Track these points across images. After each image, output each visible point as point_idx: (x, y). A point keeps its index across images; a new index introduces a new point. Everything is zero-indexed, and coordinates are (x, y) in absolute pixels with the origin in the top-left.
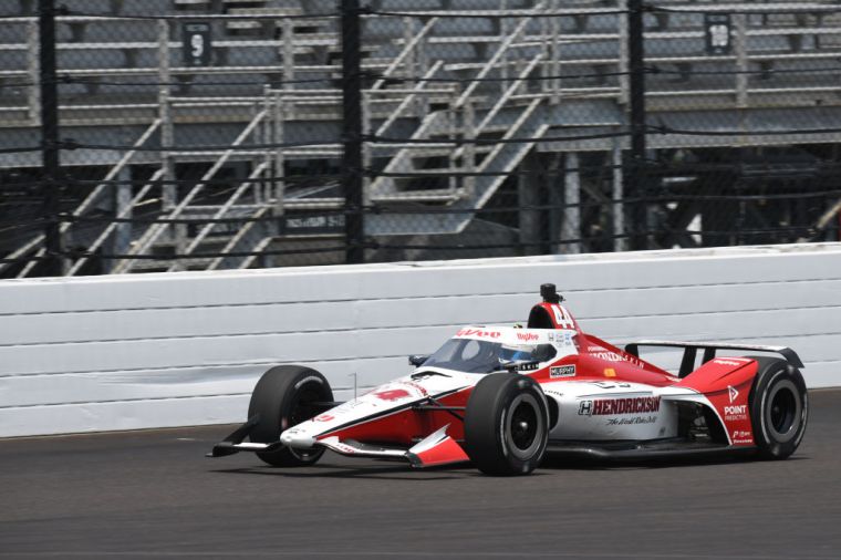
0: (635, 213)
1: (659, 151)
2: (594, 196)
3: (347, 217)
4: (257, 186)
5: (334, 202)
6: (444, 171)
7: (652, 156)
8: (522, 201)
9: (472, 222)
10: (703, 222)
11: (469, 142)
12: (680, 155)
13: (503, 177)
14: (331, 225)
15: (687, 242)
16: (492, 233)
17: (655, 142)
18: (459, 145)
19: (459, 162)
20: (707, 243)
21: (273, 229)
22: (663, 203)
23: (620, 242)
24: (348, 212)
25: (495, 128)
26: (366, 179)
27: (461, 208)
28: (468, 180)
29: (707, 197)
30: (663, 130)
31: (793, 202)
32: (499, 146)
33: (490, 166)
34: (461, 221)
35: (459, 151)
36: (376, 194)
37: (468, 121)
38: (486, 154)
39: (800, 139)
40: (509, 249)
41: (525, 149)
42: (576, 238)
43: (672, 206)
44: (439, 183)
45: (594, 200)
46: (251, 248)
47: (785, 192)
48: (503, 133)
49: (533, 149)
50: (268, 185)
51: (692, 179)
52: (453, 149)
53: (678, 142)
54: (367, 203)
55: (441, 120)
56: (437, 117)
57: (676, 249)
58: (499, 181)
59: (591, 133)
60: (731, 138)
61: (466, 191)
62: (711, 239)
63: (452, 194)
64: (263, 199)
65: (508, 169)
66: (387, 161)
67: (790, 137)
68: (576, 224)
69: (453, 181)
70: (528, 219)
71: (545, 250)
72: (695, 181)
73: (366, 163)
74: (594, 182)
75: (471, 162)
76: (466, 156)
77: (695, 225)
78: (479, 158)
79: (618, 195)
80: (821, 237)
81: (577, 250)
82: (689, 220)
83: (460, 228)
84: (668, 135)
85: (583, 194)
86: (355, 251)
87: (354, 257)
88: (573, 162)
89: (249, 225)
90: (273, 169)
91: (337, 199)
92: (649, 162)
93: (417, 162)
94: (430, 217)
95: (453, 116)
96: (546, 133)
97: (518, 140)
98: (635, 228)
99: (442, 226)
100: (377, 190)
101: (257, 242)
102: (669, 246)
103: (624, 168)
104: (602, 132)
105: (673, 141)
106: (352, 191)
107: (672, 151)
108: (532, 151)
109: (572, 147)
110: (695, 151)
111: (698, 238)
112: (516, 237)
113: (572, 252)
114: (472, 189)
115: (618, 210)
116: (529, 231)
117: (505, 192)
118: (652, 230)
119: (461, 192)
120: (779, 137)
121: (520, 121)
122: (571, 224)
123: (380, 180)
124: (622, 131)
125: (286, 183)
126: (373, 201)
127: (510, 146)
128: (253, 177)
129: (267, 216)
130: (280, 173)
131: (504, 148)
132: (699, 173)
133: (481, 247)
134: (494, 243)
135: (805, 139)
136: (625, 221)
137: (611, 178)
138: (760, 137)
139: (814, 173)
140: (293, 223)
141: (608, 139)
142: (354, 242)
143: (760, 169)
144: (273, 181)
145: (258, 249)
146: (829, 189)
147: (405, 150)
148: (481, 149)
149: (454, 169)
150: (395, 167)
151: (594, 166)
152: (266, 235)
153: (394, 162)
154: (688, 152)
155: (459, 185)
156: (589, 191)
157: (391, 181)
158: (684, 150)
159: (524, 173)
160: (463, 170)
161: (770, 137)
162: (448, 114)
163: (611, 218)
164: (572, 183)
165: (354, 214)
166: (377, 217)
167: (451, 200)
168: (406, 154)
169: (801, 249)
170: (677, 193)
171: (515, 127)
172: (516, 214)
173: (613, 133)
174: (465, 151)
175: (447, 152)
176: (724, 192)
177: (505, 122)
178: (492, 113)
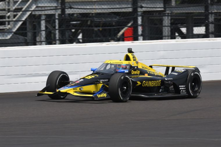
0: (62, 33)
1: (69, 14)
2: (50, 28)
6: (4, 20)
7: (67, 16)
8: (28, 29)
9: (13, 35)
10: (83, 36)
11: (12, 11)
12: (75, 15)
13: (22, 22)
15: (78, 42)
16: (19, 39)
17: (68, 11)
18: (9, 12)
19: (9, 17)
20: (84, 42)
22: (71, 30)
23: (58, 42)
25: (20, 7)
27: (9, 31)
28: (11, 23)
29: (84, 28)
30: (71, 8)
31: (110, 29)
32: (21, 12)
33: (18, 18)
34: (9, 35)
35: (9, 14)
37: (11, 5)
38: (17, 15)
39: (112, 11)
40: (24, 44)
41: (28, 13)
42: (44, 40)
43: (73, 30)
44: (3, 24)
45: (50, 29)
47: (108, 26)
48: (22, 8)
49: (31, 13)
51: (79, 22)
52: (7, 13)
53: (75, 11)
55: (3, 4)
56: (2, 4)
57: (74, 44)
58: (20, 23)
59: (49, 8)
60: (91, 10)
61: (11, 26)
62: (85, 41)
63: (8, 27)
65: (24, 19)
67: (109, 10)
68: (44, 36)
69: (7, 23)
70: (30, 35)
71: (35, 44)
72: (80, 23)
74: (50, 23)
75: (12, 17)
76: (11, 15)
77: (80, 37)
78: (15, 16)
79: (57, 28)
80: (118, 40)
81: (45, 44)
82: (78, 35)
83: (9, 37)
84: (72, 9)
85: (46, 27)
88: (43, 17)
92: (66, 17)
95: (7, 3)
96: (35, 8)
97: (26, 11)
98: (62, 37)
99: (3, 36)
102: (72, 43)
103: (59, 19)
104: (52, 8)
105: (74, 11)
107: (73, 14)
108: (31, 14)
109: (43, 13)
110: (80, 14)
111: (81, 40)
112: (26, 40)
113: (43, 45)
114: (13, 25)
115: (57, 32)
116: (30, 38)
117: (23, 26)
118: (67, 38)
119: (9, 26)
120: (106, 10)
121: (27, 5)
122: (43, 36)
124: (58, 8)
127: (24, 12)
131: (22, 13)
132: (82, 21)
133: (15, 43)
134: (19, 42)
135: (114, 11)
136: (59, 35)
137: (55, 22)
138: (100, 10)
139: (116, 21)
141: (54, 11)
143: (100, 19)
148: (15, 13)
149: (7, 20)
151: (50, 18)
155: (9, 24)
156: (48, 26)
158: (77, 14)
159: (28, 21)
160: (10, 20)
161: (103, 10)
162: (5, 2)
163: (55, 35)
164: (43, 23)
167: (6, 29)
169: (113, 44)
170: (75, 27)
171: (25, 7)
172: (26, 33)
173: (56, 9)
174: (10, 14)
175: (5, 14)
176: (89, 27)
177: (23, 5)
178: (19, 2)
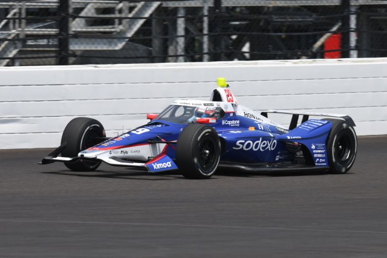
0: (214, 41)
1: (227, 8)
2: (193, 32)
3: (60, 39)
4: (12, 21)
5: (53, 31)
6: (112, 16)
7: (224, 10)
8: (154, 33)
9: (127, 44)
10: (251, 48)
11: (126, 0)
12: (238, 10)
13: (144, 20)
14: (51, 43)
15: (242, 57)
16: (138, 50)
17: (226, 3)
18: (121, 2)
19: (120, 11)
20: (253, 57)
21: (19, 45)
22: (229, 36)
23: (206, 57)
24: (60, 37)
26: (71, 19)
27: (120, 36)
28: (124, 21)
29: (254, 33)
31: (299, 37)
32: (142, 3)
33: (137, 13)
34: (121, 43)
35: (121, 5)
36: (76, 28)
38: (135, 7)
39: (305, 3)
40: (147, 59)
41: (155, 5)
42: (183, 54)
43: (234, 37)
44: (110, 22)
45: (192, 34)
46: (7, 55)
47: (296, 31)
49: (161, 4)
50: (17, 21)
51: (244, 23)
52: (117, 4)
53: (239, 3)
54: (71, 32)
57: (236, 61)
58: (141, 22)
60: (267, 2)
61: (124, 26)
62: (255, 55)
63: (118, 28)
64: (14, 28)
65: (147, 15)
66: (82, 9)
67: (299, 1)
68: (183, 46)
69: (117, 21)
70: (156, 43)
72: (247, 24)
73: (71, 11)
74: (193, 23)
75: (127, 11)
76: (124, 8)
77: (246, 48)
78: (131, 9)
79: (205, 32)
80: (314, 56)
81: (183, 60)
82: (243, 45)
83: (120, 46)
85: (186, 30)
86: (63, 58)
87: (63, 61)
88: (181, 13)
89: (6, 42)
90: (20, 13)
91: (54, 30)
92: (223, 14)
93: (98, 10)
94: (105, 41)
97: (152, 0)
98: (214, 49)
99: (110, 45)
100: (77, 26)
101: (11, 52)
102: (232, 59)
103: (209, 17)
106: (63, 26)
107: (234, 8)
108: (160, 6)
109: (182, 4)
110: (247, 8)
111: (247, 55)
112: (150, 53)
113: (181, 62)
114: (127, 26)
115: (206, 39)
116: (157, 49)
117: (145, 28)
118: (224, 50)
119: (121, 27)
120: (293, 2)
122: (181, 46)
123: (77, 19)
125: (27, 20)
126: (74, 31)
127: (148, 3)
128: (9, 16)
129: (16, 38)
130: (23, 15)
131: (144, 4)
132: (250, 20)
133: (131, 58)
134: (139, 55)
135: (307, 3)
136: (209, 45)
137: (202, 22)
138: (283, 2)
139: (311, 21)
140: (30, 43)
141: (201, 1)
142: (63, 53)
143: (282, 18)
144: (20, 19)
145: (11, 56)
146: (320, 30)
147: (91, 4)
148: (132, 4)
149: (118, 15)
150: (86, 13)
151: (193, 14)
152: (16, 48)
153: (86, 10)
154: (243, 8)
155: (120, 23)
156: (191, 29)
157: (83, 21)
158: (241, 7)
159: (154, 18)
160: (123, 15)
161: (288, 2)
163: (201, 44)
164: (181, 24)
165: (64, 39)
166: (76, 40)
167: (116, 31)
168: (93, 6)
169: (304, 63)
170: (238, 30)
172: (151, 40)
174: (124, 5)
175: (114, 5)
176: (263, 31)
